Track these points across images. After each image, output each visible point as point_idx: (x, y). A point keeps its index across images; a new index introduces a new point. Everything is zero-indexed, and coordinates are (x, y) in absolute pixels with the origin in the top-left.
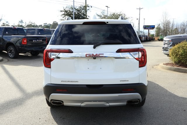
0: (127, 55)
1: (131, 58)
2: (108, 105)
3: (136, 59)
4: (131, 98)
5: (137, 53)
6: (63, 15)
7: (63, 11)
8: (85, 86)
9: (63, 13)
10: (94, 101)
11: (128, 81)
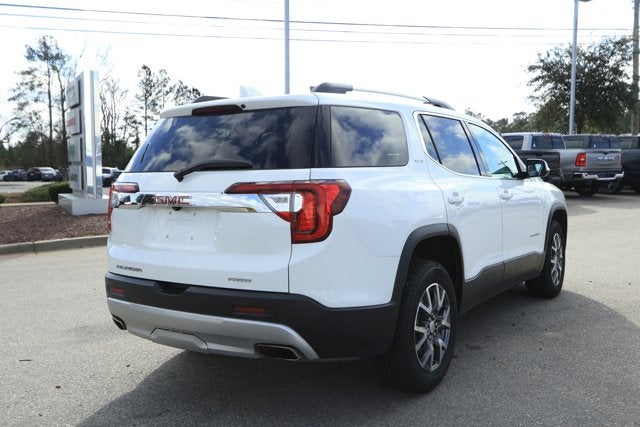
0: (252, 201)
1: (263, 210)
2: (204, 346)
3: (280, 214)
4: (266, 338)
5: (288, 196)
6: (537, 79)
7: (539, 67)
8: (152, 284)
9: (538, 73)
10: (185, 332)
11: (250, 281)
